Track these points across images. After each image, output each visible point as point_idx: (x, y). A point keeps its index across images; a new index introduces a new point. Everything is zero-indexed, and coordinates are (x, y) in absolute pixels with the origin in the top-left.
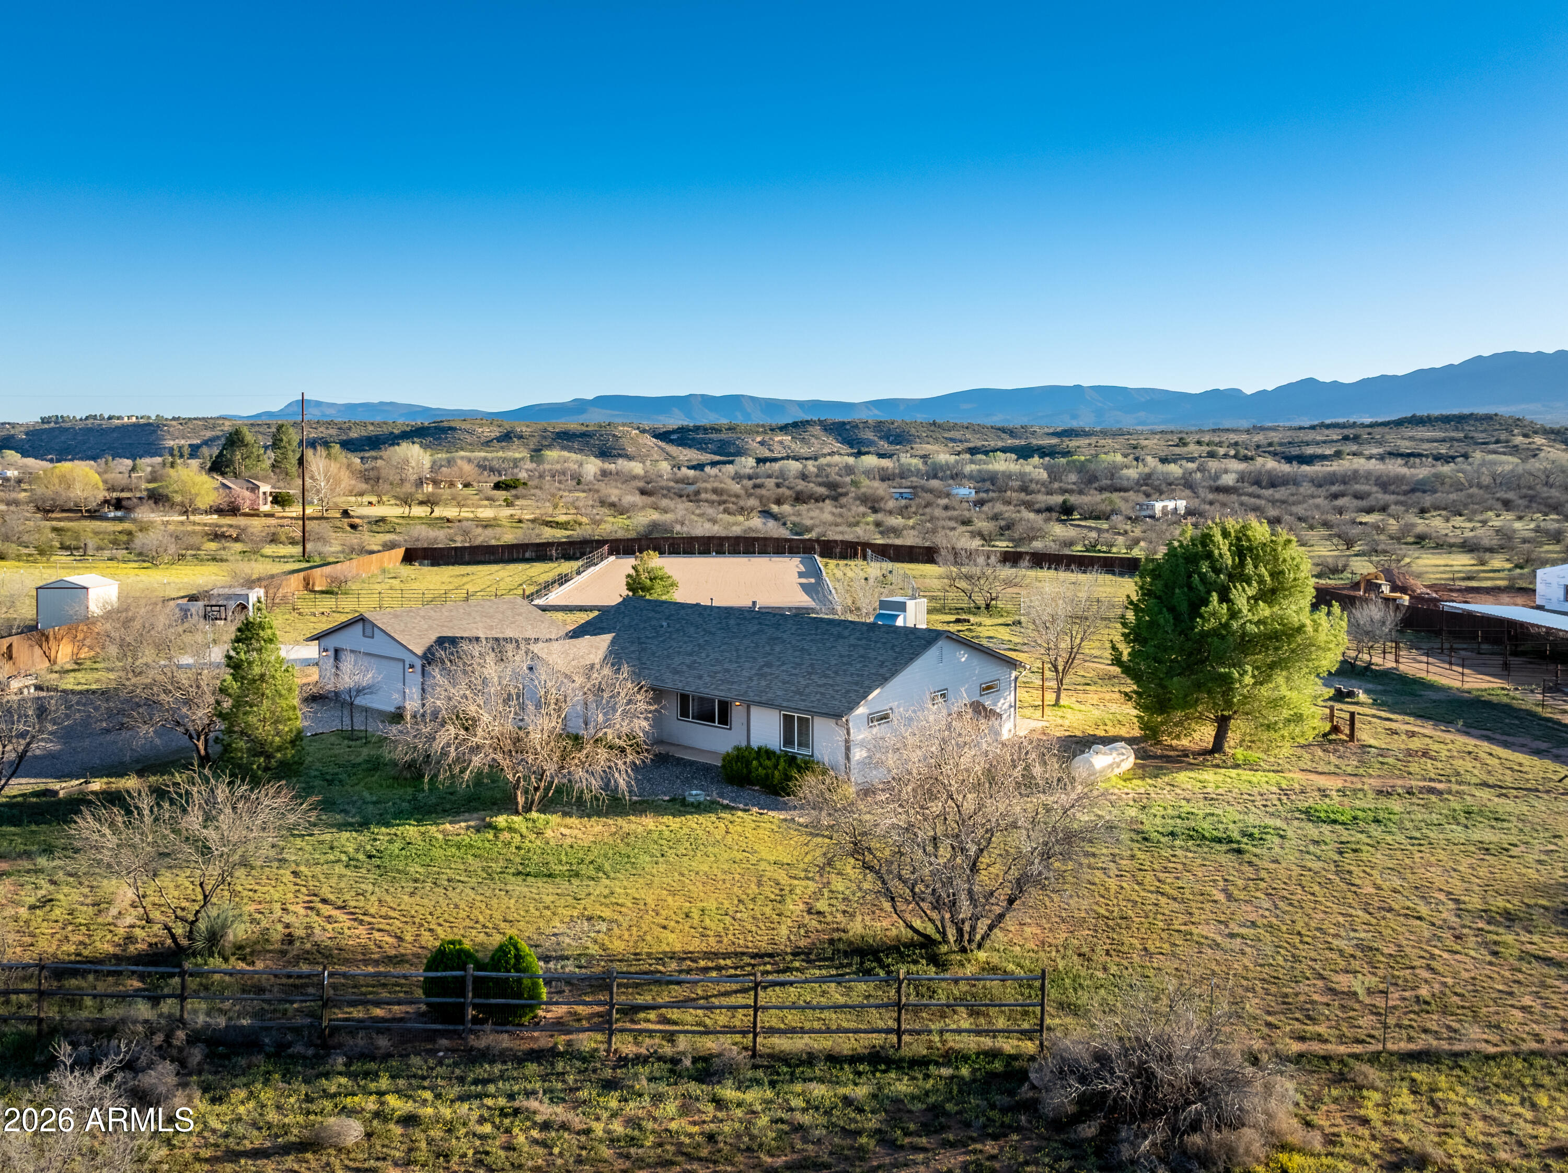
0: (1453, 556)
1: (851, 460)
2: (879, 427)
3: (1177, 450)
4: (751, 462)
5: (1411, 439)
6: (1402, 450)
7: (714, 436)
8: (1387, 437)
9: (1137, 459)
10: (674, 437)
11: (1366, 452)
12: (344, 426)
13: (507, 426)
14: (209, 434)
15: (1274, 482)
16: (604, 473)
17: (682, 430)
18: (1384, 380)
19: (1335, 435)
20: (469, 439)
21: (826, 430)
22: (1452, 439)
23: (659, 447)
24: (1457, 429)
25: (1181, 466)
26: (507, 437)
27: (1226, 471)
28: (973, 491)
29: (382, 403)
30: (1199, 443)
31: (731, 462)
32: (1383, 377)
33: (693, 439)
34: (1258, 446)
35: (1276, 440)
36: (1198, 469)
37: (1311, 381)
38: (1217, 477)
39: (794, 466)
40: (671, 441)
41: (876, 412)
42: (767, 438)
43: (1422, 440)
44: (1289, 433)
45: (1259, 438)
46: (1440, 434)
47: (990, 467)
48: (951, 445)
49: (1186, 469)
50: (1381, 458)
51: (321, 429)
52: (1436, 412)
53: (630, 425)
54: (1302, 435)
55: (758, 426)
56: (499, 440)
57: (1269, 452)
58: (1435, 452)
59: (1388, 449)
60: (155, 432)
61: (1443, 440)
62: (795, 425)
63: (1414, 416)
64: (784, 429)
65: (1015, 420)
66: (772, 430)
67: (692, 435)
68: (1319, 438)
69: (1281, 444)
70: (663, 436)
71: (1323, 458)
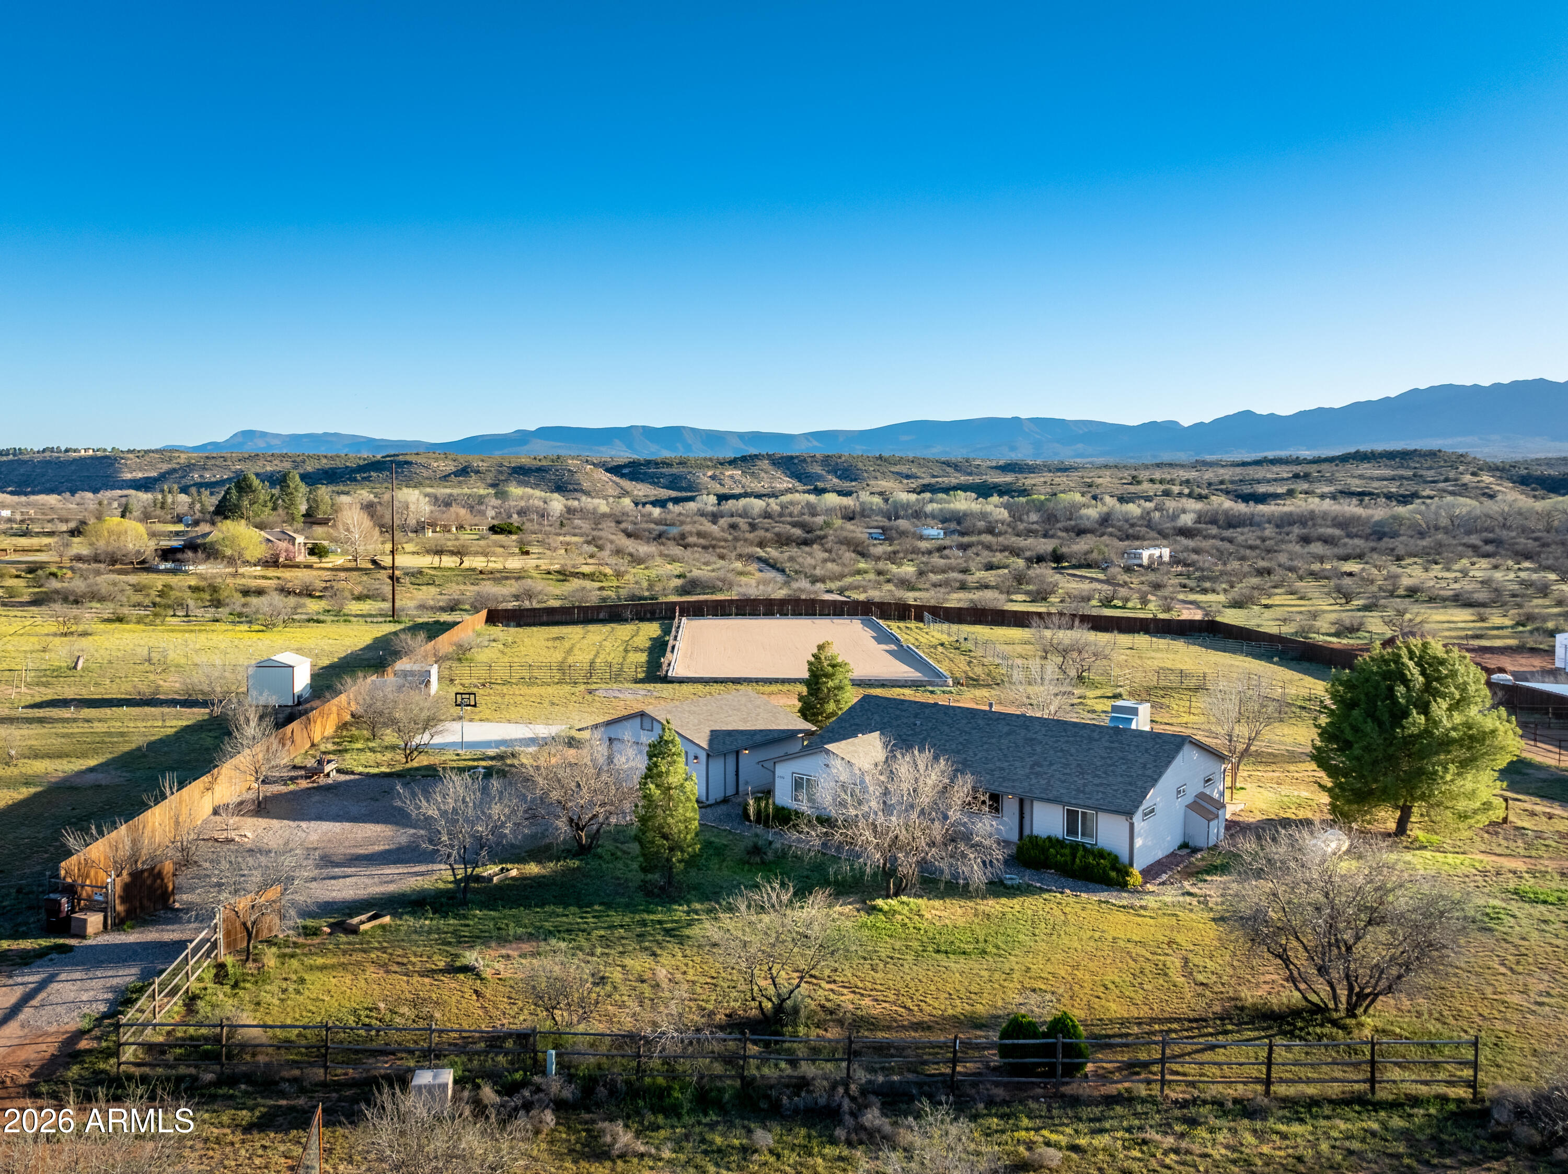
0: (1450, 611)
1: (812, 498)
2: (826, 461)
3: (1132, 489)
4: (713, 499)
5: (1361, 477)
6: (1353, 489)
7: (665, 470)
8: (1337, 475)
9: (1095, 498)
10: (625, 471)
11: (1318, 491)
12: (298, 459)
13: (463, 460)
14: (165, 467)
15: (1233, 522)
16: (570, 511)
17: (633, 464)
18: (1321, 412)
19: (1285, 472)
20: (425, 473)
21: (774, 464)
22: (1402, 478)
23: (614, 482)
24: (1402, 466)
25: (1139, 506)
26: (464, 472)
27: (1184, 511)
28: (942, 532)
29: (325, 434)
30: (1152, 481)
31: (692, 499)
32: (1320, 410)
33: (645, 473)
34: (1210, 484)
35: (1227, 477)
36: (1156, 509)
37: (1248, 413)
38: (1175, 517)
39: (758, 505)
40: (622, 476)
41: (816, 443)
42: (717, 473)
43: (1371, 478)
44: (1238, 470)
45: (1209, 475)
46: (1388, 472)
47: (952, 506)
48: (905, 481)
49: (1144, 509)
50: (1334, 497)
51: (275, 462)
52: (1379, 447)
53: (577, 457)
54: (1253, 472)
55: (705, 459)
56: (457, 474)
57: (1221, 490)
58: (1385, 490)
59: (1340, 488)
60: (112, 464)
61: (1393, 479)
62: (744, 459)
63: (1357, 452)
64: (733, 462)
65: (957, 454)
66: (721, 464)
67: (644, 469)
68: (1269, 476)
69: (1232, 482)
70: (615, 470)
71: (1276, 496)
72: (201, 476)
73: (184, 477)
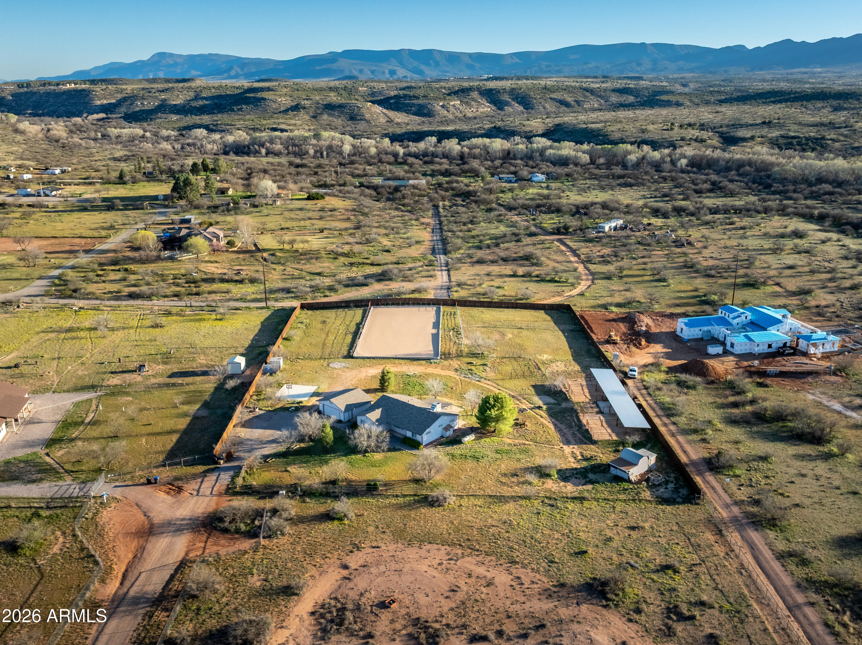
4: (434, 139)
6: (790, 134)
7: (415, 101)
8: (787, 121)
10: (392, 101)
11: (770, 135)
13: (295, 96)
15: (709, 163)
16: (355, 150)
17: (397, 97)
20: (274, 105)
21: (481, 94)
23: (384, 113)
26: (296, 108)
28: (545, 178)
33: (403, 104)
34: (714, 128)
38: (678, 160)
41: (517, 60)
42: (446, 103)
43: (805, 125)
49: (663, 154)
50: (777, 139)
56: (292, 110)
58: (808, 135)
59: (783, 133)
60: (88, 95)
67: (402, 101)
68: (750, 121)
72: (142, 104)
73: (132, 104)
